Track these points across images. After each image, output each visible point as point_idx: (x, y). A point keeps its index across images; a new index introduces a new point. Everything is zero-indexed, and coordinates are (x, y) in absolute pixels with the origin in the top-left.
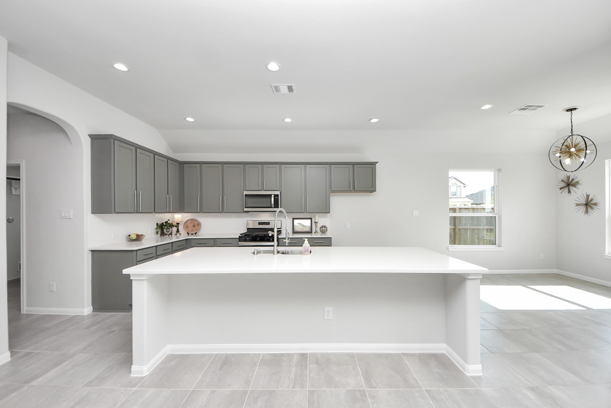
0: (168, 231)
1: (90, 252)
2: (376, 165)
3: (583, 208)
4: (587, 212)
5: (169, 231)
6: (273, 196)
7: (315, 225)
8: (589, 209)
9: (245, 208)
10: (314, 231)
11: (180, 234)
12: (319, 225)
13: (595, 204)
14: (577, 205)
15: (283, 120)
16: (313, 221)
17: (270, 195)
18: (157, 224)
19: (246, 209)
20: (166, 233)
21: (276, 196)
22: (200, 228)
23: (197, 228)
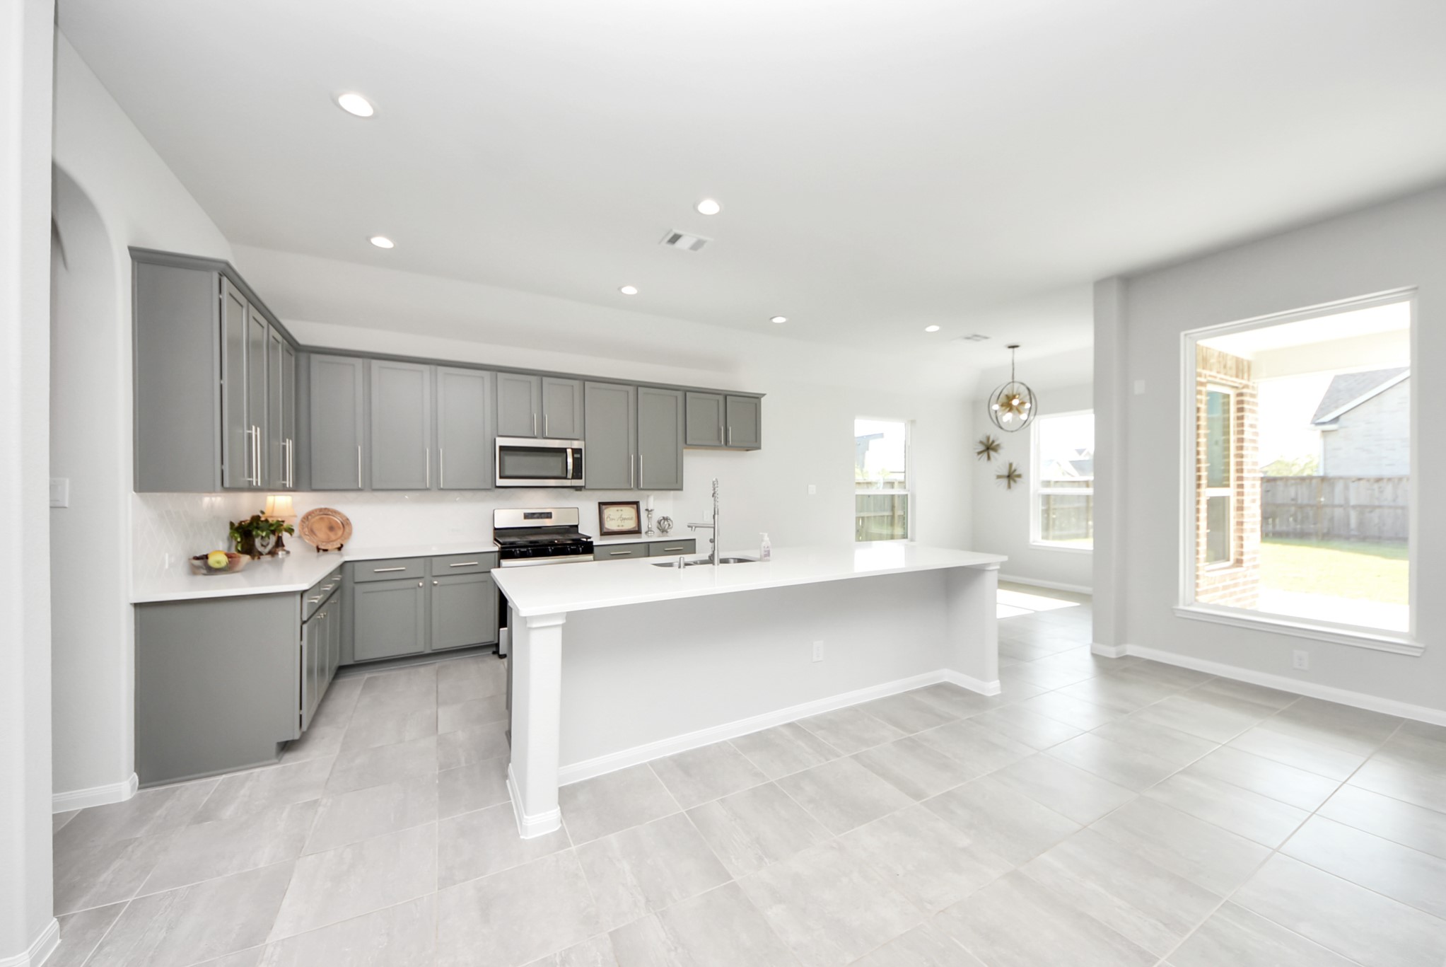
0: (264, 544)
1: (132, 609)
2: (762, 399)
3: (1005, 481)
4: (1009, 487)
5: (268, 544)
6: (569, 451)
7: (648, 516)
8: (1012, 482)
9: (501, 477)
10: (644, 529)
11: (288, 552)
12: (657, 516)
13: (1019, 476)
14: (999, 477)
15: (620, 289)
16: (643, 507)
17: (564, 450)
18: (232, 524)
19: (500, 482)
20: (260, 549)
21: (576, 451)
22: (350, 534)
23: (340, 533)
